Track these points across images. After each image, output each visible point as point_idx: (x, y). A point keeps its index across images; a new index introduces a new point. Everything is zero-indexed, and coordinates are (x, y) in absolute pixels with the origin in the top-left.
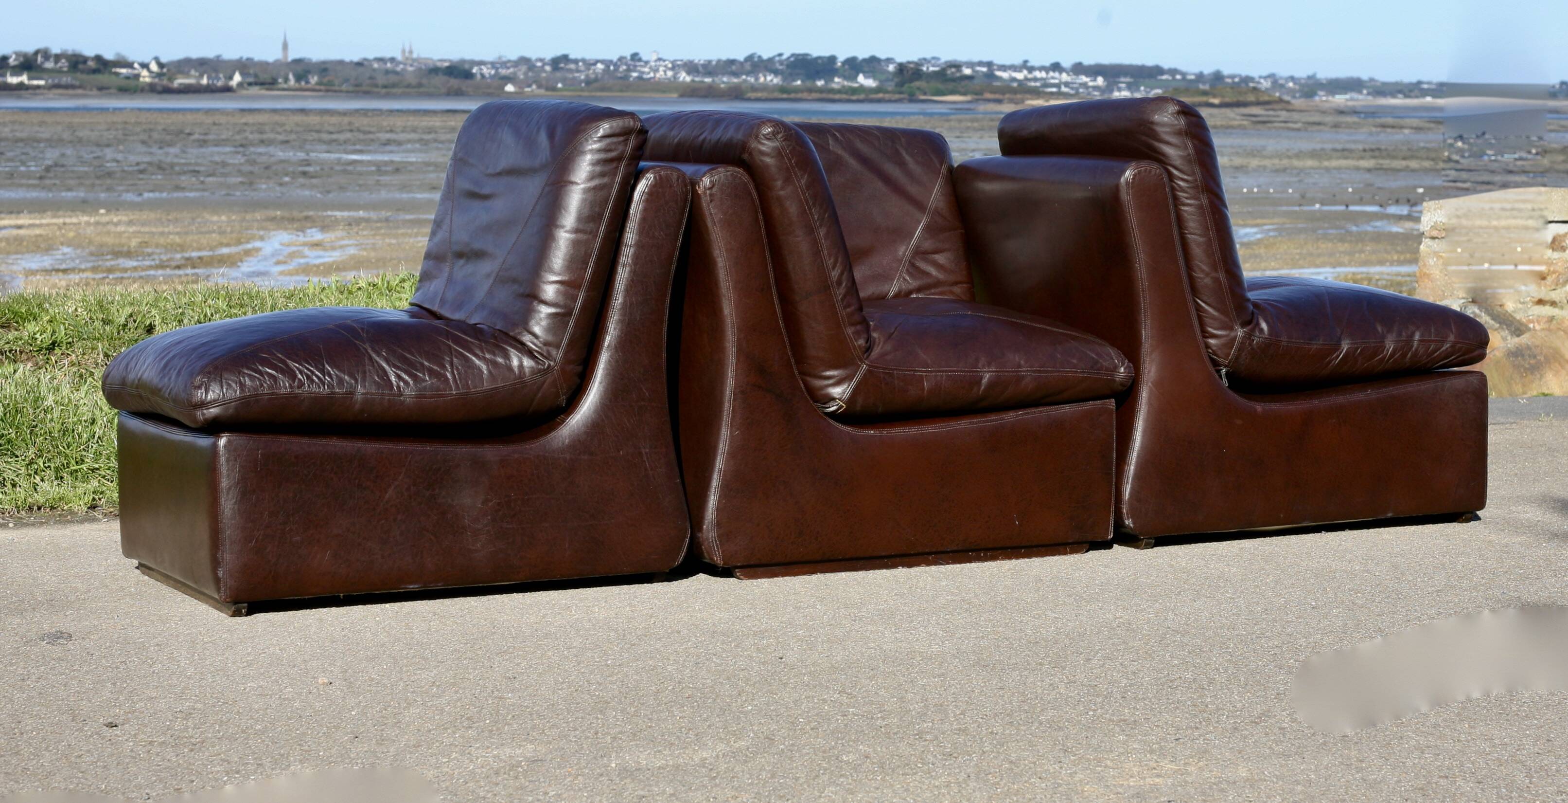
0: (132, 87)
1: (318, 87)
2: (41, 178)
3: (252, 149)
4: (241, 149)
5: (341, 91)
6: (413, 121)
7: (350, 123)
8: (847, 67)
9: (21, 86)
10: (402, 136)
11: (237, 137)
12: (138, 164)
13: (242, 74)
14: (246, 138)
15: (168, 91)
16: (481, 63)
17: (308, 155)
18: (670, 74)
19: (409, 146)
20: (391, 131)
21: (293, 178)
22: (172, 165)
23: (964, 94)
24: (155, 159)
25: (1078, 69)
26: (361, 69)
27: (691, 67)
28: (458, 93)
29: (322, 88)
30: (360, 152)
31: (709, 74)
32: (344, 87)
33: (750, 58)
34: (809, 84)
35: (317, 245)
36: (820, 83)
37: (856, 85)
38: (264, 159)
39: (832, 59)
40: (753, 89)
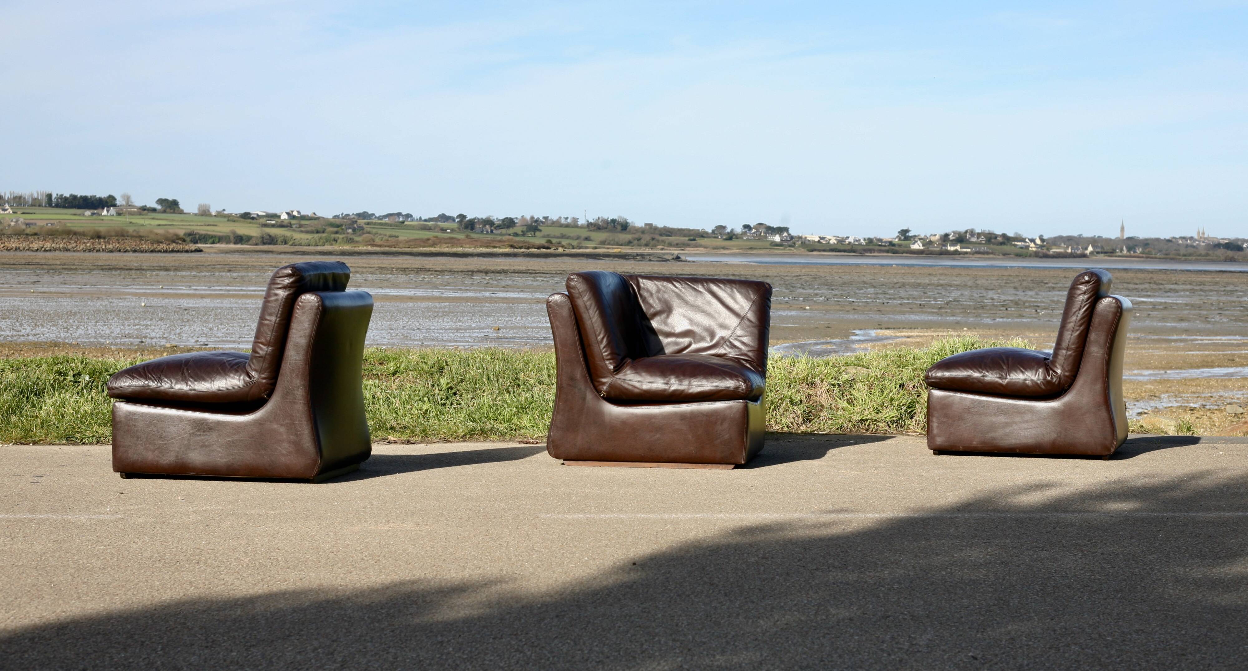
0: (1023, 254)
1: (1141, 255)
2: (940, 308)
5: (1156, 258)
7: (1152, 278)
9: (956, 252)
12: (1004, 301)
13: (1093, 246)
15: (1046, 256)
22: (1024, 303)
24: (1017, 298)
26: (1170, 244)
28: (1232, 260)
29: (1144, 255)
30: (1149, 296)
32: (1158, 255)
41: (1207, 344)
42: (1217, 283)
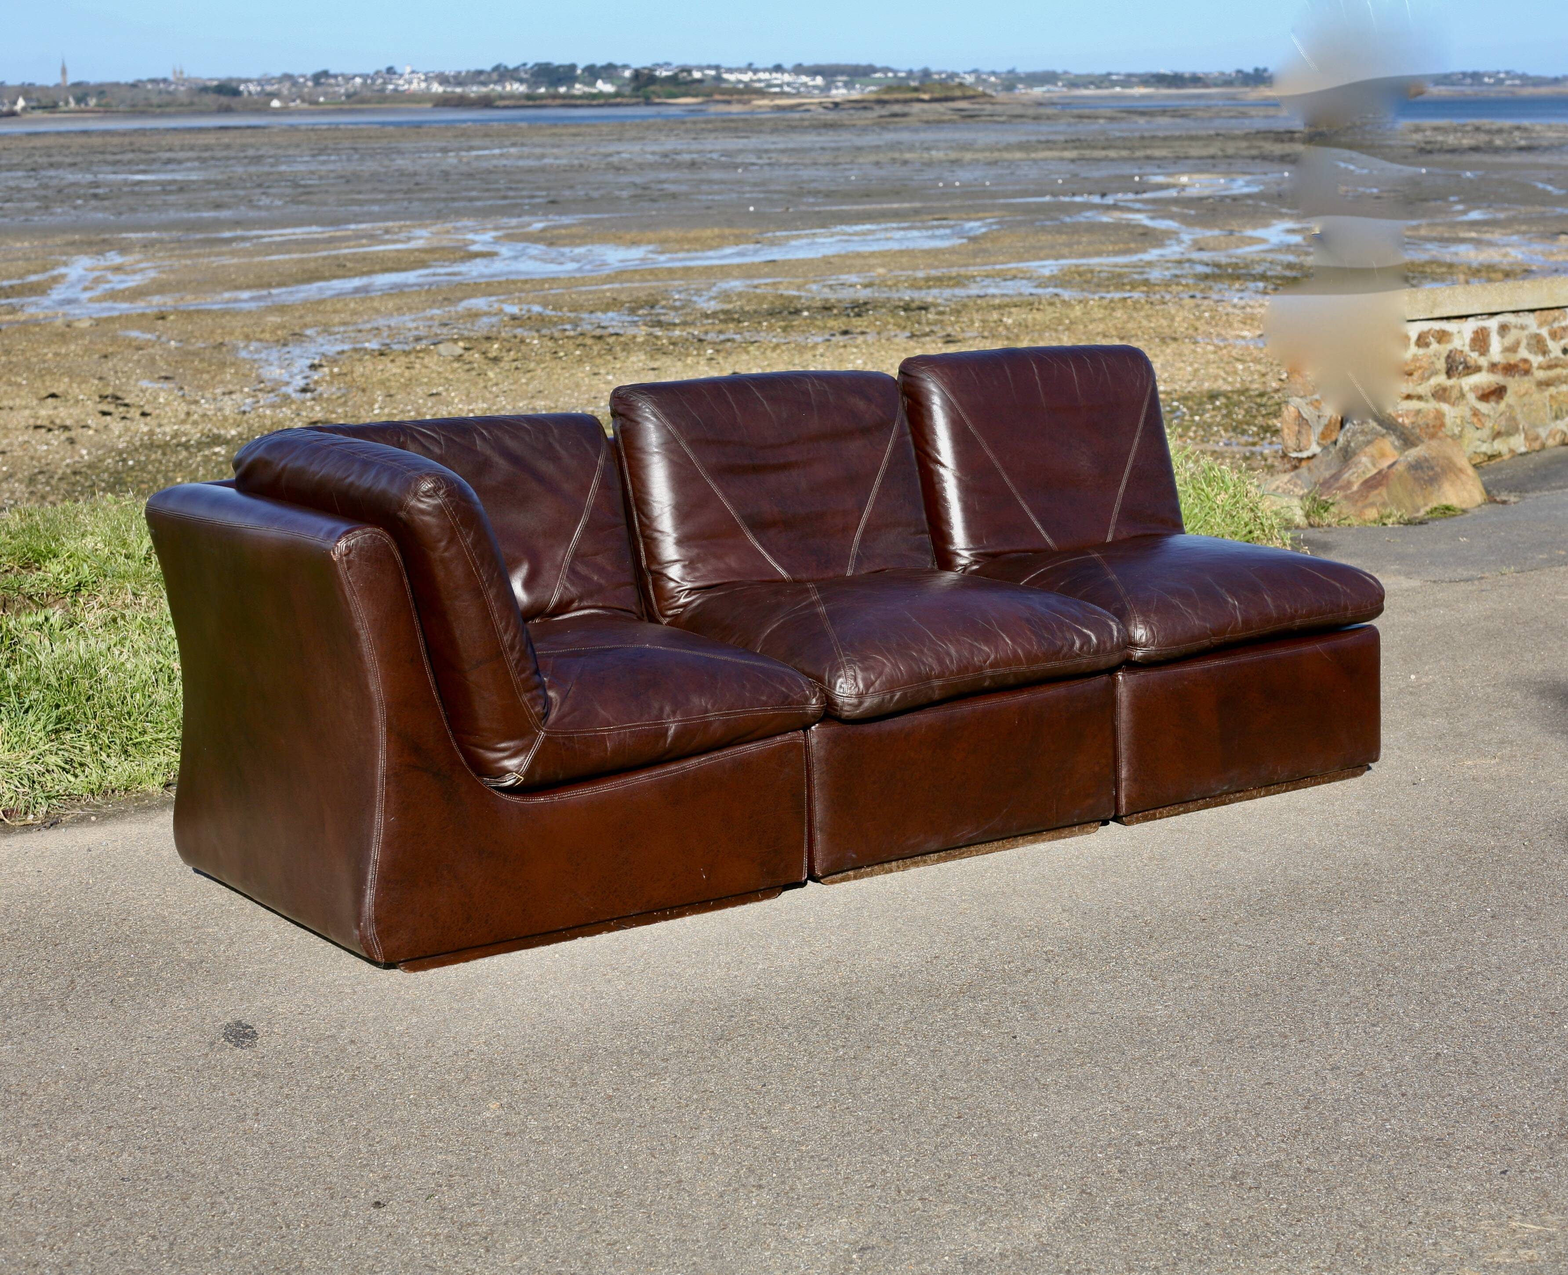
1: (97, 109)
3: (43, 173)
4: (32, 173)
5: (118, 112)
6: (189, 139)
7: (131, 144)
8: (586, 74)
10: (181, 155)
11: (28, 161)
13: (25, 99)
14: (36, 162)
16: (247, 81)
17: (95, 175)
18: (423, 85)
19: (189, 164)
20: (170, 150)
21: (85, 201)
23: (696, 96)
25: (799, 70)
26: (135, 90)
27: (443, 79)
28: (227, 110)
29: (101, 109)
30: (144, 172)
31: (460, 84)
32: (121, 108)
33: (496, 68)
34: (552, 90)
35: (117, 269)
36: (562, 90)
37: (594, 91)
38: (54, 182)
39: (573, 67)
40: (502, 97)
41: (283, 243)
42: (228, 147)
